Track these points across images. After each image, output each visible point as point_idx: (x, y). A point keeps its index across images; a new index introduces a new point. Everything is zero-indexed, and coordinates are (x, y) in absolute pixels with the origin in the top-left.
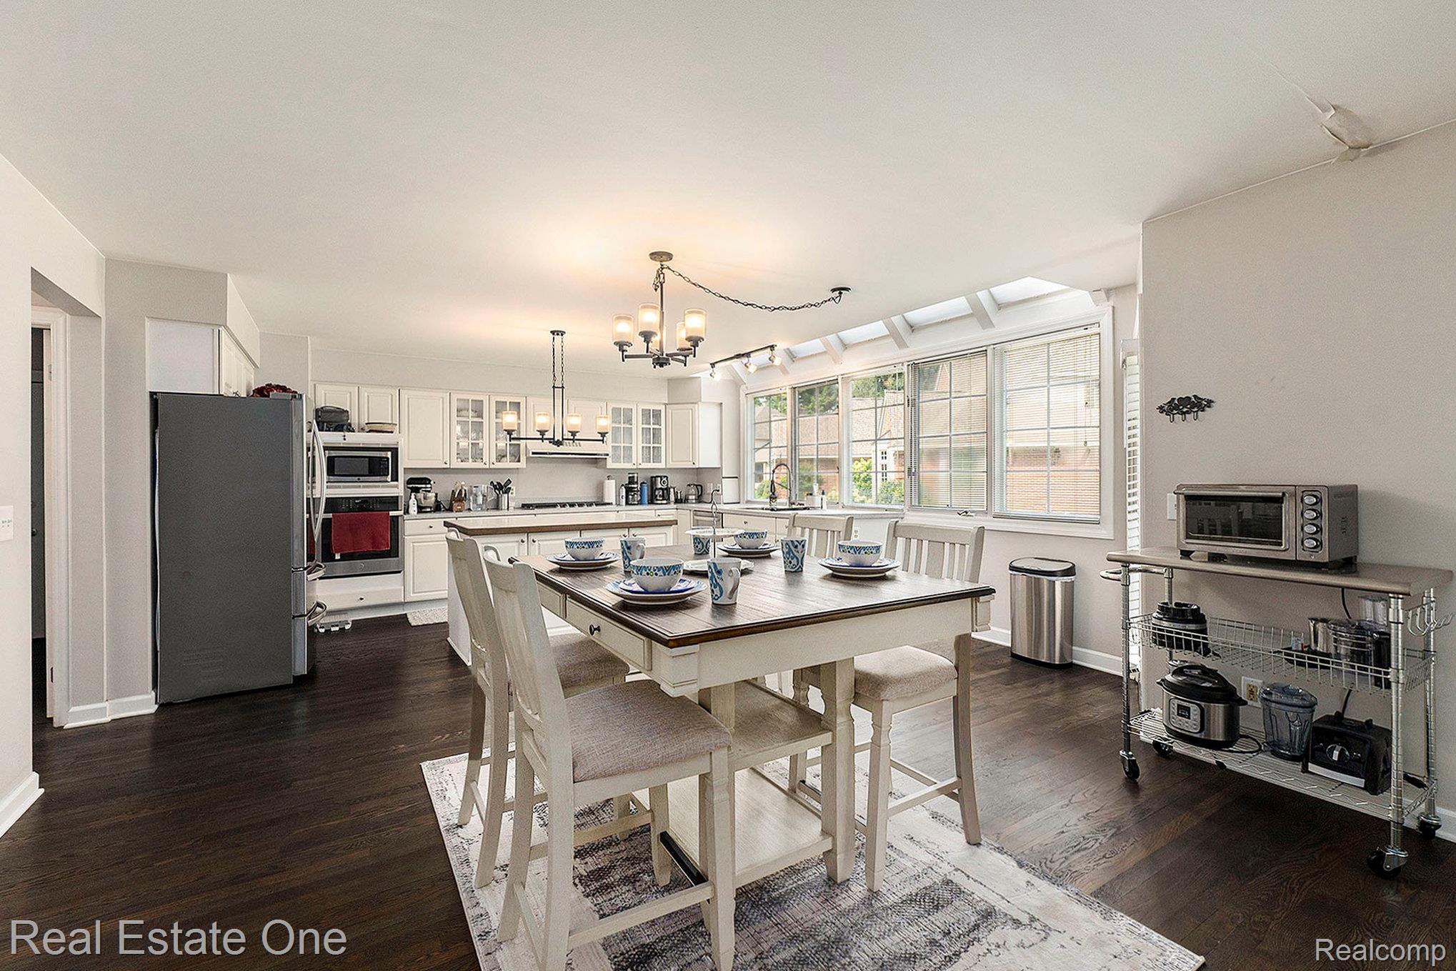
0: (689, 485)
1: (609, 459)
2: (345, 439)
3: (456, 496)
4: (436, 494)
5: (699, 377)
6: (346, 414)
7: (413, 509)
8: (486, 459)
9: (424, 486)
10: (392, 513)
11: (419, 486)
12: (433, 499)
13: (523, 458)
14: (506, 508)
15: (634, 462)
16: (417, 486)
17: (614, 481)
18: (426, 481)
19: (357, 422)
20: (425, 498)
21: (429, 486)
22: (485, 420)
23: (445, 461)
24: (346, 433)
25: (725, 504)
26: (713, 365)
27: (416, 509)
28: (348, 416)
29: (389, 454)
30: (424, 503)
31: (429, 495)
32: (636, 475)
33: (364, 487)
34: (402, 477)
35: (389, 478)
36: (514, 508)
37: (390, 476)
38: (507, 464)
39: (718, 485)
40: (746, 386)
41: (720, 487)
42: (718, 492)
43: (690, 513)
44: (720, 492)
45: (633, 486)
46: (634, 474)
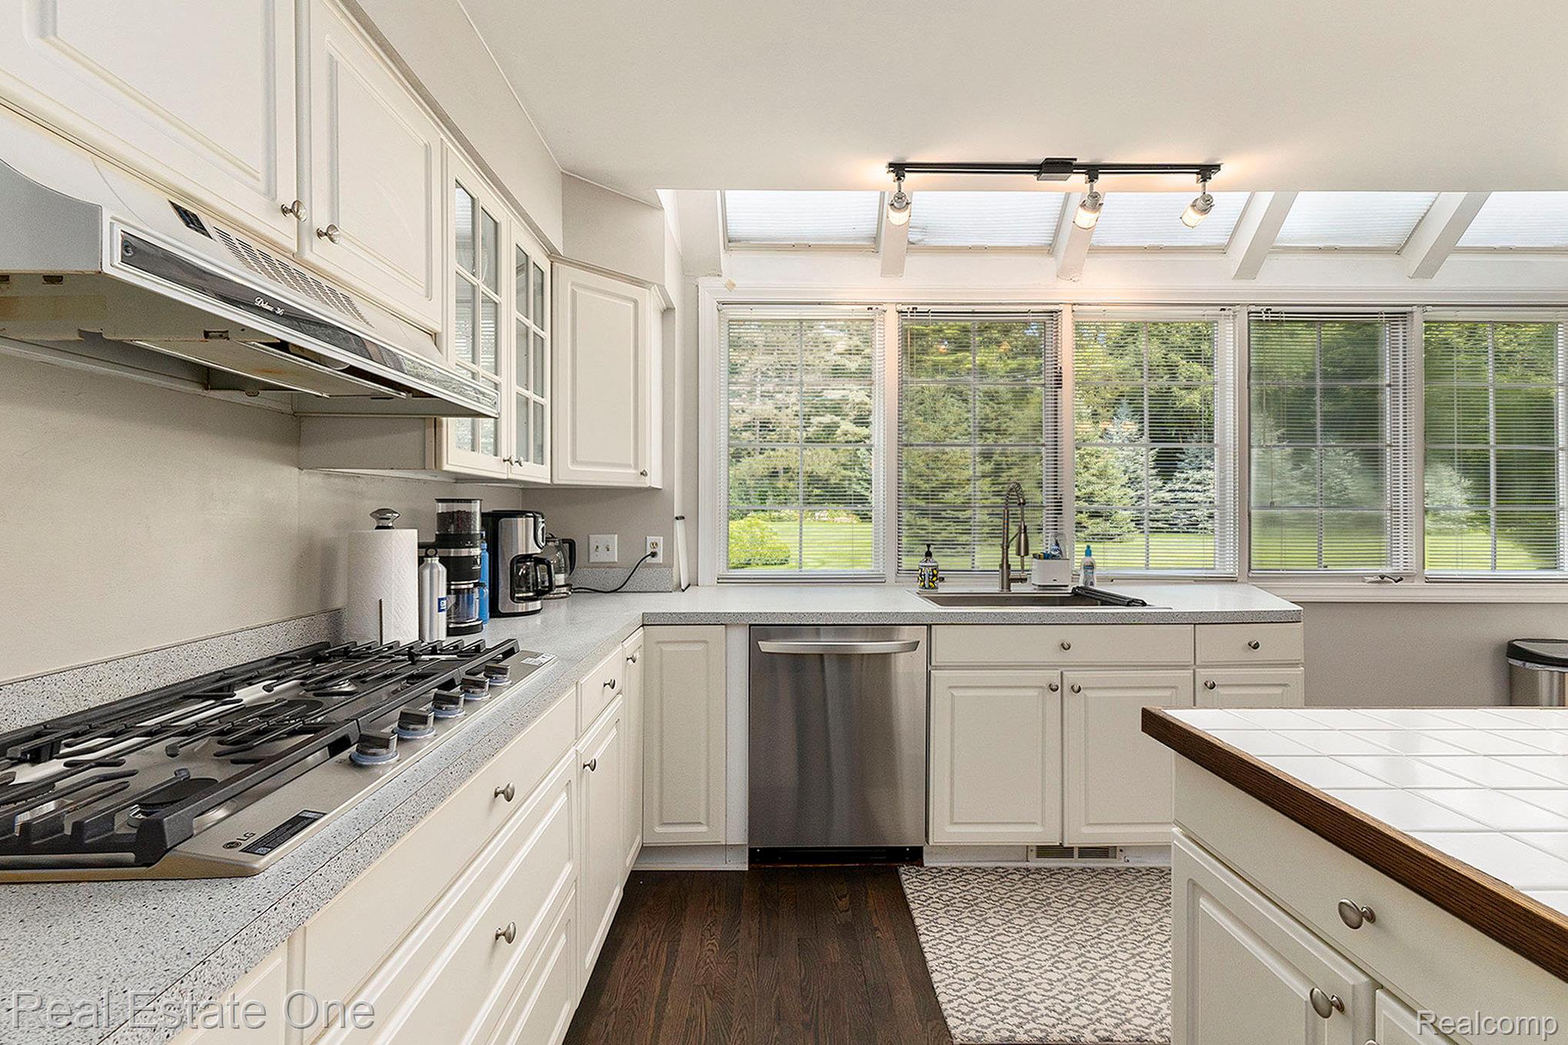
15: (505, 452)
26: (898, 170)
32: (478, 504)
39: (650, 539)
40: (723, 281)
41: (661, 545)
42: (654, 560)
43: (728, 631)
44: (659, 559)
45: (464, 552)
46: (469, 501)
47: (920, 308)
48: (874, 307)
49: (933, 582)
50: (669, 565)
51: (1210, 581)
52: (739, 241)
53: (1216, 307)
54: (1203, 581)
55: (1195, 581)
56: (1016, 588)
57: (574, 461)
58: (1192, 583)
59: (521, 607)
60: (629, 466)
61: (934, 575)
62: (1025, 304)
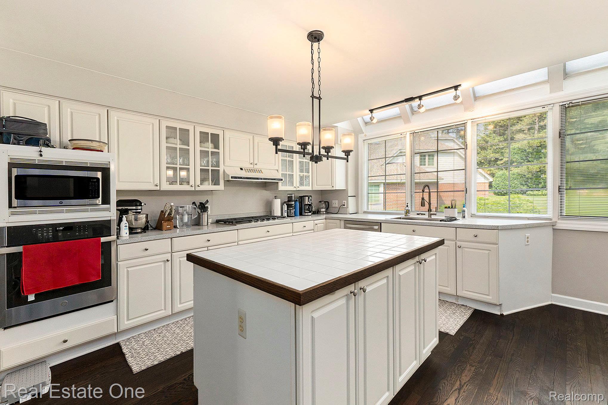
0: (321, 202)
1: (280, 184)
2: (41, 155)
3: (166, 215)
4: (147, 215)
5: (337, 126)
6: (43, 127)
7: (125, 231)
8: (192, 182)
9: (134, 208)
10: (103, 239)
11: (129, 208)
12: (144, 220)
13: (222, 182)
14: (206, 224)
15: (295, 186)
16: (126, 208)
17: (280, 200)
18: (136, 203)
19: (58, 139)
20: (136, 220)
21: (139, 207)
22: (191, 148)
23: (155, 183)
24: (44, 149)
25: (350, 214)
26: (371, 111)
27: (127, 231)
28: (46, 130)
29: (99, 175)
30: (135, 225)
31: (140, 216)
32: (293, 195)
33: (68, 211)
34: (114, 198)
35: (99, 201)
36: (211, 223)
37: (100, 199)
38: (208, 186)
39: (344, 201)
40: (364, 134)
41: (346, 203)
42: (344, 206)
43: (341, 222)
44: (345, 206)
45: (291, 203)
46: (292, 194)
47: (416, 132)
48: (402, 134)
49: (407, 214)
50: (347, 207)
51: (536, 219)
52: (368, 123)
53: (540, 107)
54: (533, 219)
55: (528, 219)
56: (433, 217)
57: (317, 185)
58: (527, 220)
59: (307, 214)
60: (330, 185)
61: (407, 212)
62: (452, 123)
